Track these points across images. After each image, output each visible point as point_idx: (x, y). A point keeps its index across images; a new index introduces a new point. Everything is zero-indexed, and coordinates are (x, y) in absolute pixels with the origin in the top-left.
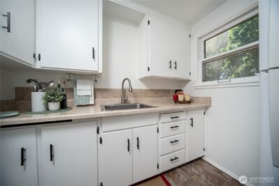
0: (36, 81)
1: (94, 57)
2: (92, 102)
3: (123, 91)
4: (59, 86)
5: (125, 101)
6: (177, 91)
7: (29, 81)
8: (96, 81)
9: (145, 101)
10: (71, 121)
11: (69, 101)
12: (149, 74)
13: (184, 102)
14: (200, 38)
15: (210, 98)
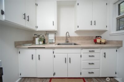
0: (37, 35)
1: (53, 25)
2: (54, 42)
3: (67, 37)
4: (43, 36)
5: (67, 42)
6: (96, 37)
7: (35, 35)
8: (55, 34)
9: (77, 42)
10: (45, 48)
11: (46, 41)
12: (78, 29)
13: (101, 43)
14: (115, 4)
15: (122, 41)
